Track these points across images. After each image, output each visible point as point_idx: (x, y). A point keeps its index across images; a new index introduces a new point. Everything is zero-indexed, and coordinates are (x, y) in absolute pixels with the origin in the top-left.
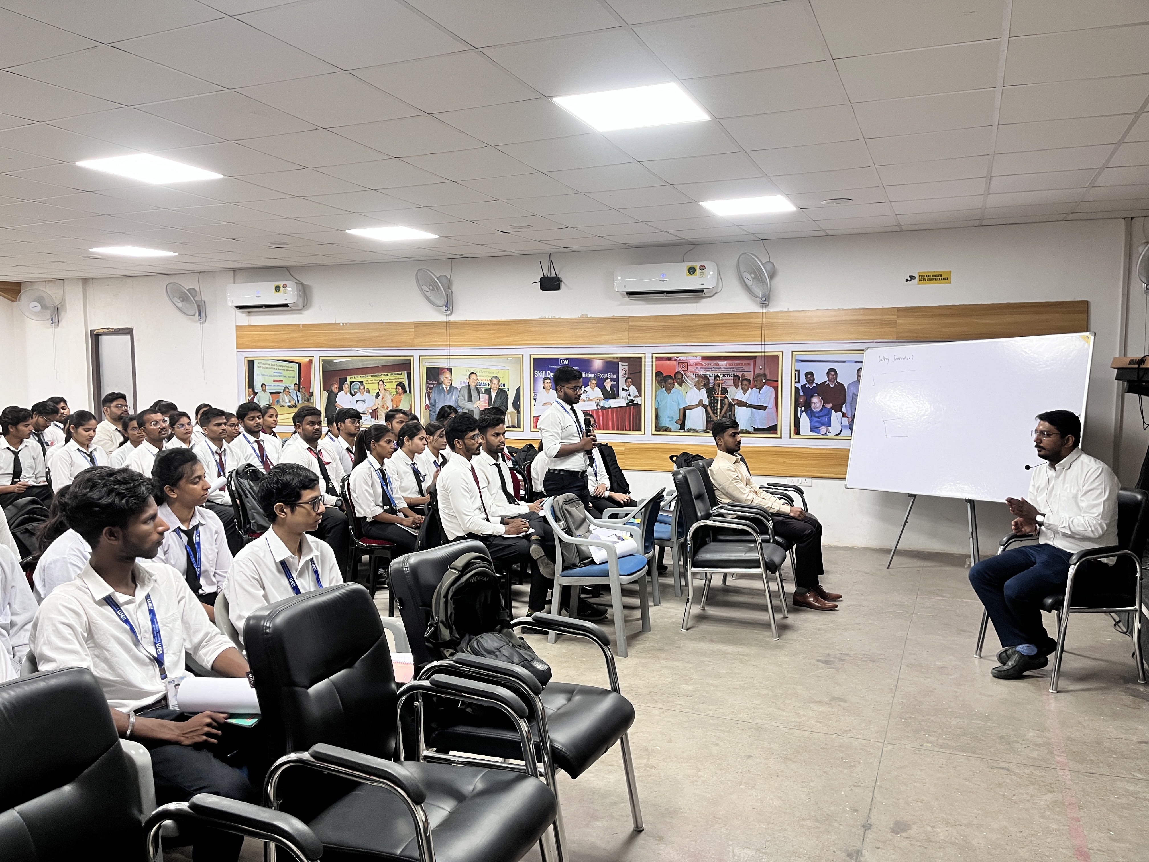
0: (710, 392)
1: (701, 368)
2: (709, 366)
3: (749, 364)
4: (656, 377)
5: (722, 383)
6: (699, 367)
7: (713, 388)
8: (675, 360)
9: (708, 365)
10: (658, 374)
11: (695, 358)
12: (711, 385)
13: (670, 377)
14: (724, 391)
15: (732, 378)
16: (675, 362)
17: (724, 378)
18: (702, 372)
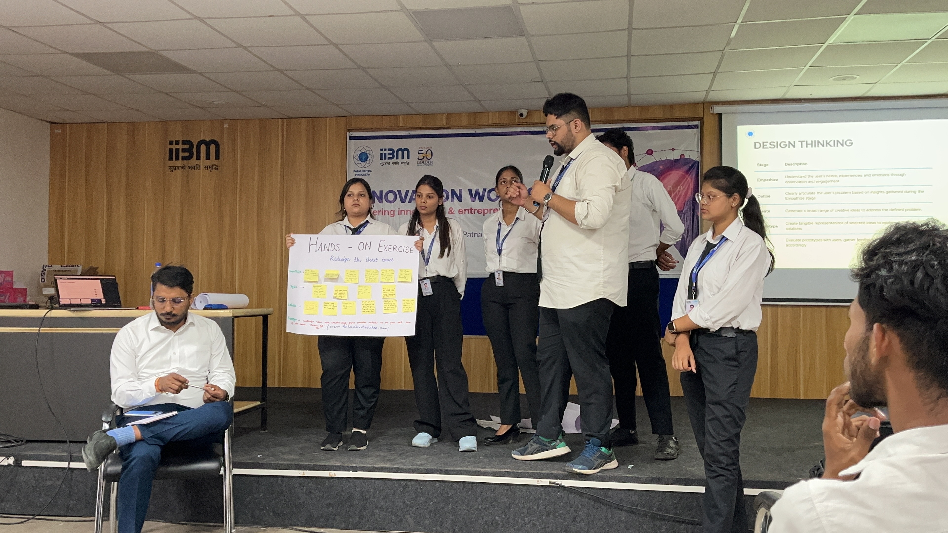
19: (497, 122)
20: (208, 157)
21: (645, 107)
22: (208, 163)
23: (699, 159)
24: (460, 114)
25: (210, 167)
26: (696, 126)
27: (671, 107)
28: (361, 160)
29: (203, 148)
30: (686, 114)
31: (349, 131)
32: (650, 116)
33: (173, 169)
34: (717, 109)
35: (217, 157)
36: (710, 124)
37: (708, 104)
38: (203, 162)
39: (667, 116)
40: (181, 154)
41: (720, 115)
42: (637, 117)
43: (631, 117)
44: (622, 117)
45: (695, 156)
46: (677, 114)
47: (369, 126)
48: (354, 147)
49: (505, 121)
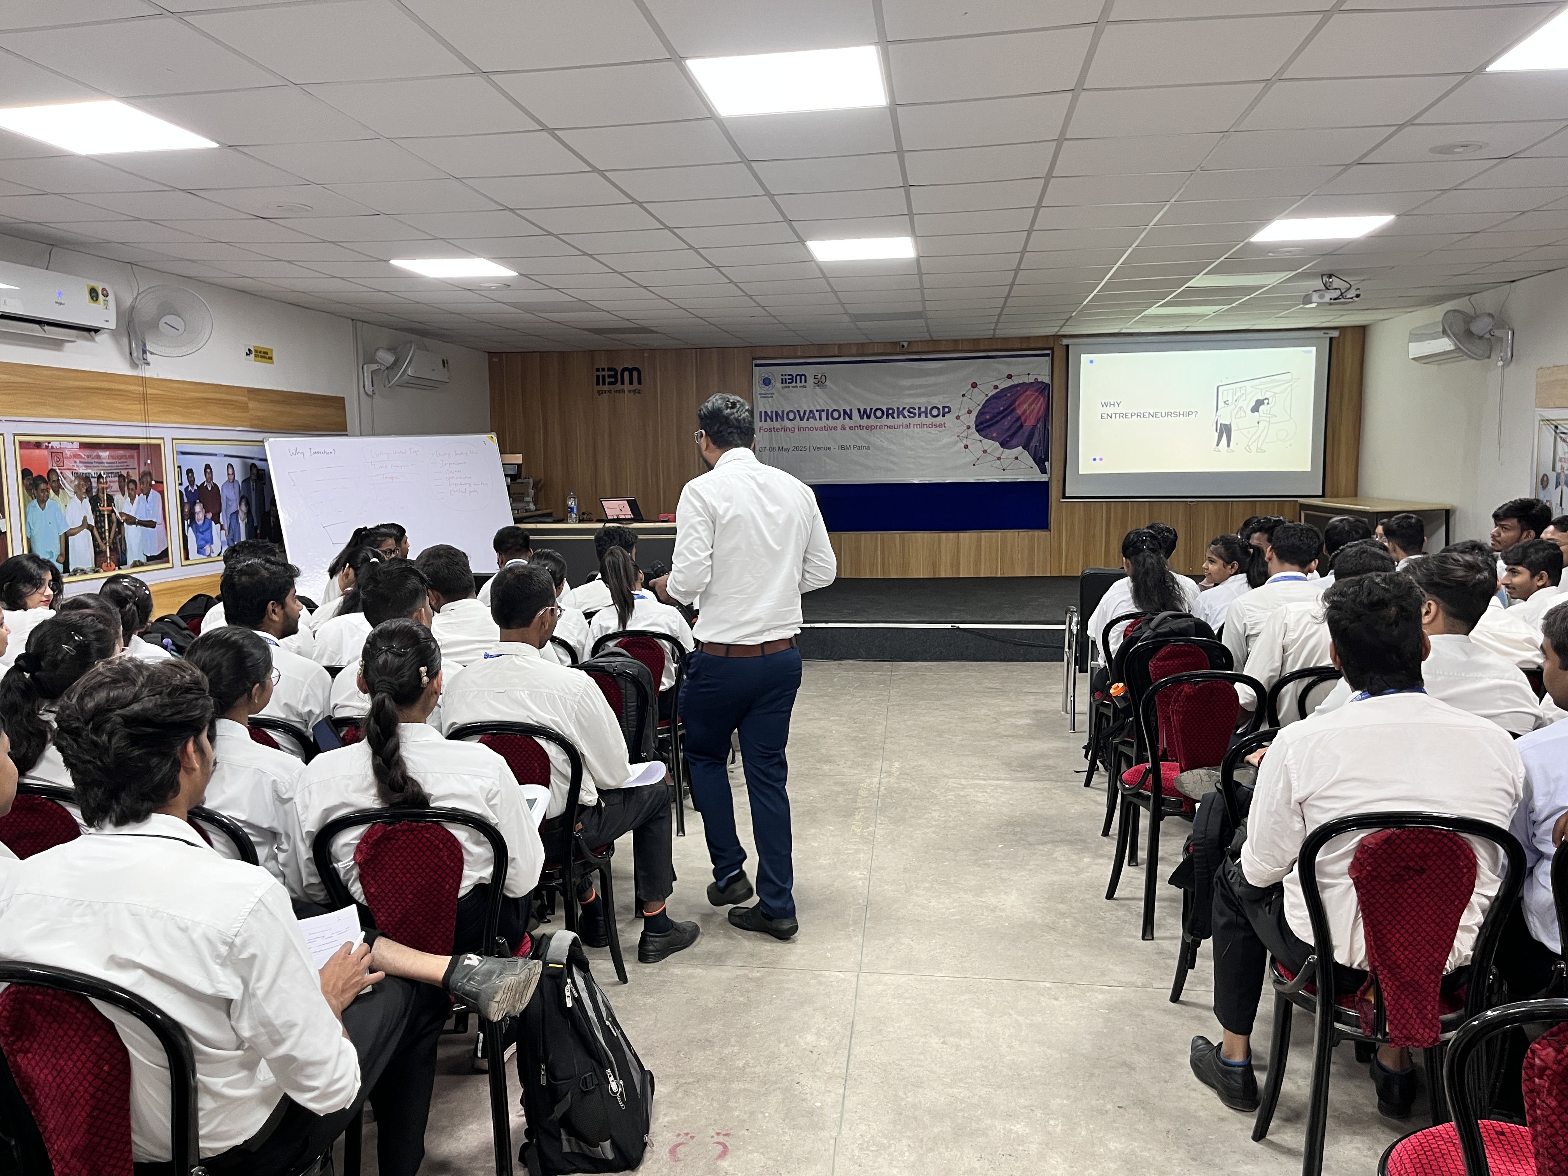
0: (95, 502)
1: (81, 462)
2: (90, 460)
3: (132, 457)
4: (23, 478)
5: (107, 488)
6: (77, 461)
7: (97, 496)
8: (47, 447)
9: (88, 457)
10: (26, 473)
11: (70, 445)
12: (94, 491)
13: (40, 477)
14: (110, 500)
15: (117, 479)
16: (45, 452)
17: (108, 479)
18: (82, 470)
19: (881, 351)
20: (631, 383)
21: (1006, 339)
22: (631, 387)
23: (1050, 382)
24: (849, 345)
25: (634, 391)
26: (1048, 355)
27: (1028, 338)
28: (765, 384)
29: (626, 374)
30: (1040, 346)
31: (754, 359)
32: (1010, 347)
33: (600, 393)
34: (1065, 342)
35: (640, 382)
36: (1059, 353)
37: (1058, 337)
38: (627, 386)
39: (1024, 346)
40: (607, 380)
41: (1067, 346)
42: (999, 347)
43: (995, 347)
44: (986, 348)
45: (1047, 380)
46: (1032, 346)
47: (771, 355)
48: (759, 373)
49: (889, 351)
